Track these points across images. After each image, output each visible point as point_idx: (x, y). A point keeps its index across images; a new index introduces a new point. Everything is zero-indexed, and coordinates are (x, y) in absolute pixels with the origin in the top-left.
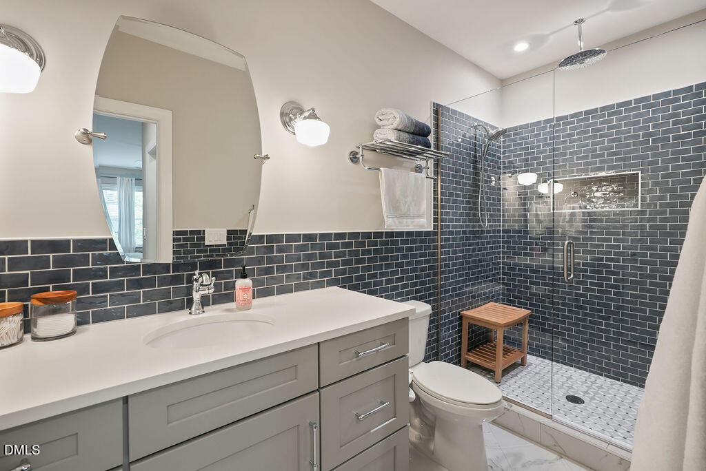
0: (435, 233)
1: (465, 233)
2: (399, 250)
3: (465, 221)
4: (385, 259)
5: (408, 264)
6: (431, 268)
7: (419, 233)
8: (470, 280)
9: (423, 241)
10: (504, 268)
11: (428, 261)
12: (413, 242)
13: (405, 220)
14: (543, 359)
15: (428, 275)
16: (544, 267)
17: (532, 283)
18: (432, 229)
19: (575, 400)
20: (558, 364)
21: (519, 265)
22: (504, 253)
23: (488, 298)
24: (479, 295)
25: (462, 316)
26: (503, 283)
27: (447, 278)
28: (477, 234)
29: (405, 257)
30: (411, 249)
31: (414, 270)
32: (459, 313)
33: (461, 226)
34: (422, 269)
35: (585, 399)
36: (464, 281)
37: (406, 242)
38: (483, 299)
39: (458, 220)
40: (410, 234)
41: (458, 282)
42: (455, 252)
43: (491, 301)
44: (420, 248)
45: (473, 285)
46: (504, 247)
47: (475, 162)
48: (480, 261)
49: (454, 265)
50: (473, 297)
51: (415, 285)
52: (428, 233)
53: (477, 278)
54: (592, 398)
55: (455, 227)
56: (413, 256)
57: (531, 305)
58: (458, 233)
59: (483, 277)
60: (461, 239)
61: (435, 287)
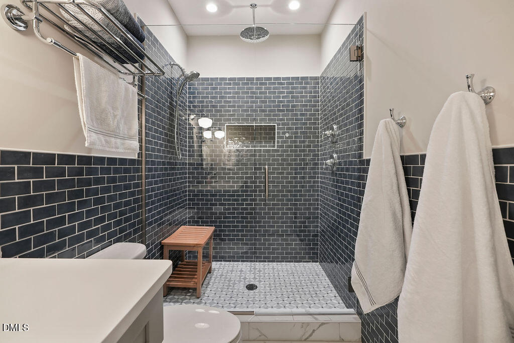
0: (139, 162)
1: (164, 164)
2: (98, 181)
3: (164, 151)
4: (79, 194)
5: (111, 199)
6: (136, 201)
7: (123, 161)
8: (168, 209)
9: (127, 171)
10: (189, 195)
11: (133, 194)
12: (116, 171)
13: (113, 140)
14: (220, 263)
15: (132, 210)
16: (220, 191)
17: (211, 204)
18: (136, 157)
19: (251, 287)
20: (231, 263)
21: (202, 191)
22: (189, 182)
23: (180, 223)
24: (174, 221)
25: (163, 246)
26: (189, 208)
27: (150, 210)
28: (172, 165)
29: (107, 190)
30: (113, 180)
31: (117, 206)
32: (160, 242)
33: (161, 157)
34: (127, 204)
35: (257, 283)
36: (164, 211)
37: (107, 171)
38: (176, 225)
39: (159, 151)
40: (112, 161)
41: (159, 213)
42: (156, 183)
43: (182, 225)
44: (123, 179)
45: (170, 213)
46: (189, 178)
47: (171, 98)
48: (175, 191)
49: (156, 195)
50: (170, 224)
51: (118, 223)
52: (132, 161)
53: (172, 207)
54: (260, 281)
55: (157, 157)
56: (116, 188)
57: (211, 222)
58: (159, 163)
59: (176, 205)
60: (161, 169)
61: (140, 222)
